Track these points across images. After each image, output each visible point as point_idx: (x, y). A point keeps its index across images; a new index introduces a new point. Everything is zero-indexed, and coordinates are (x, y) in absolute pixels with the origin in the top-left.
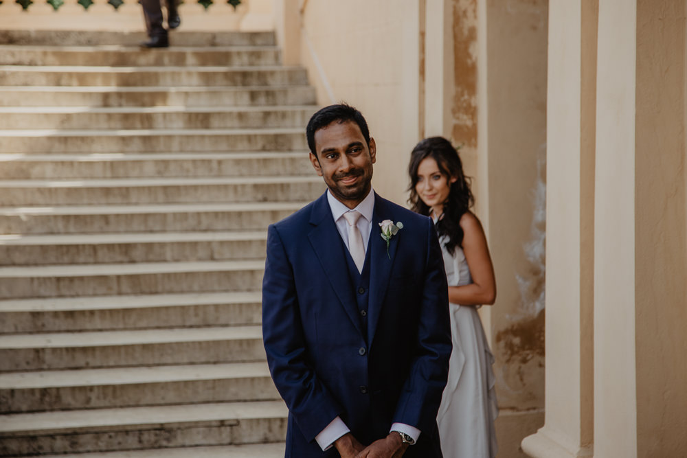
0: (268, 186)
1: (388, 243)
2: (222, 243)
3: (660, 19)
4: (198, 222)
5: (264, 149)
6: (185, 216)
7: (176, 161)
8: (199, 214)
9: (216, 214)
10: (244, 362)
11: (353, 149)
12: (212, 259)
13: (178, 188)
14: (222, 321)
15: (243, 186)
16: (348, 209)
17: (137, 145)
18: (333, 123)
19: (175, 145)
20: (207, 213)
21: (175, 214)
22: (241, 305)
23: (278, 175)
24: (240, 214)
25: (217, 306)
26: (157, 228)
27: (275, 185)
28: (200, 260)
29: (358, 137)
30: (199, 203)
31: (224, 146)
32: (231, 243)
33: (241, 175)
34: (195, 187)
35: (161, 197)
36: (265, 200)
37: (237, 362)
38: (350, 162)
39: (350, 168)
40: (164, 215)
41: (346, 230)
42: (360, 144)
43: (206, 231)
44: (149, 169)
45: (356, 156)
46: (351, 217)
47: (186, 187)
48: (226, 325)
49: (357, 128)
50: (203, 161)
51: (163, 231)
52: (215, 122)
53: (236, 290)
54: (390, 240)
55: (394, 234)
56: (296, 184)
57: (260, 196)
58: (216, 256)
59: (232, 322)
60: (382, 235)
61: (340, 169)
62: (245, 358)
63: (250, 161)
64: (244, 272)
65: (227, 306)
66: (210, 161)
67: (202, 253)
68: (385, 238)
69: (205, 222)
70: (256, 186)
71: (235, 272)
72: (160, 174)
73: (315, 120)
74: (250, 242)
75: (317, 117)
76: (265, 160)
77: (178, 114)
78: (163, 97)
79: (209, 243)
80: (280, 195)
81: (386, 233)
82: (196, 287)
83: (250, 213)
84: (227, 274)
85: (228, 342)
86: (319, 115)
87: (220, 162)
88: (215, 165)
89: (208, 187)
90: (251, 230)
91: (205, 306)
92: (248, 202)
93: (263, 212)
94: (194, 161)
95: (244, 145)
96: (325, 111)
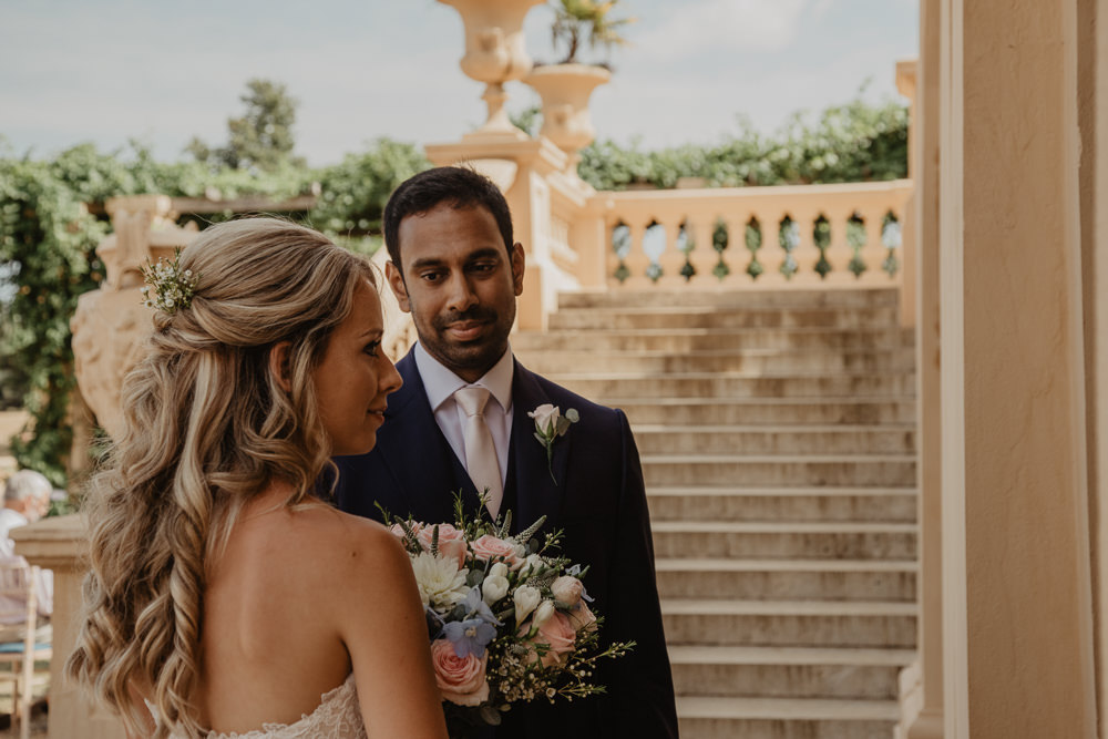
0: (826, 466)
1: (549, 453)
2: (740, 535)
3: (1011, 47)
4: (723, 509)
5: (842, 422)
6: (706, 499)
7: (720, 434)
8: (723, 498)
9: (746, 499)
10: (721, 695)
11: (477, 264)
12: (727, 555)
13: (710, 466)
14: (709, 637)
15: (794, 465)
16: (463, 383)
17: (683, 415)
18: (440, 206)
19: (730, 415)
20: (734, 498)
21: (693, 498)
22: (734, 617)
23: (850, 453)
24: (777, 499)
25: (702, 618)
26: (671, 514)
27: (835, 465)
28: (711, 556)
29: (491, 238)
30: (736, 485)
31: (791, 418)
32: (752, 535)
33: (802, 453)
34: (732, 466)
35: (688, 477)
36: (822, 484)
37: (712, 695)
38: (471, 289)
39: (468, 301)
40: (680, 499)
41: (458, 428)
42: (493, 253)
43: (733, 520)
44: (687, 443)
45: (483, 278)
46: (468, 400)
47: (721, 466)
48: (714, 644)
49: (490, 219)
50: (754, 435)
51: (678, 519)
52: (790, 390)
53: (745, 597)
54: (552, 444)
55: (562, 435)
56: (864, 465)
57: (816, 478)
58: (733, 552)
59: (724, 640)
60: (536, 434)
61: (449, 304)
62: (724, 690)
63: (814, 435)
64: (755, 574)
65: (715, 618)
66: (762, 435)
67: (714, 547)
68: (542, 441)
69: (732, 509)
70: (810, 466)
71: (743, 573)
72: (700, 450)
73: (403, 196)
74: (777, 535)
75: (408, 189)
76: (834, 435)
77: (745, 380)
78: (736, 360)
79: (723, 535)
80: (842, 478)
81: (545, 432)
82: (691, 591)
83: (790, 499)
84: (733, 575)
85: (700, 666)
86: (412, 187)
87: (775, 436)
88: (769, 440)
89: (749, 465)
90: (790, 521)
91: (687, 617)
92: (799, 486)
93: (808, 498)
94: (743, 435)
95: (816, 416)
96: (423, 178)
